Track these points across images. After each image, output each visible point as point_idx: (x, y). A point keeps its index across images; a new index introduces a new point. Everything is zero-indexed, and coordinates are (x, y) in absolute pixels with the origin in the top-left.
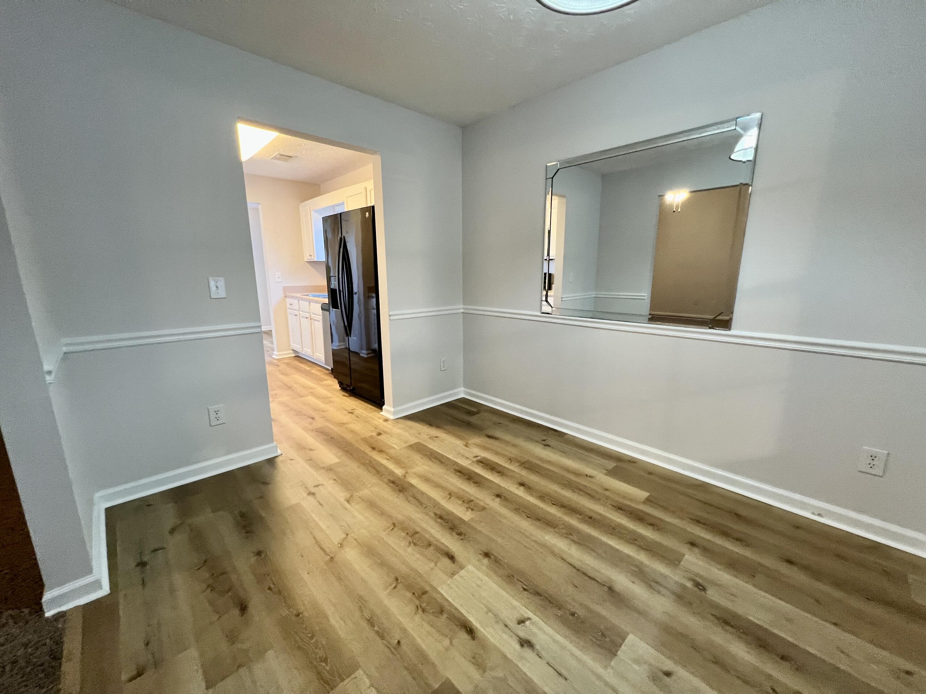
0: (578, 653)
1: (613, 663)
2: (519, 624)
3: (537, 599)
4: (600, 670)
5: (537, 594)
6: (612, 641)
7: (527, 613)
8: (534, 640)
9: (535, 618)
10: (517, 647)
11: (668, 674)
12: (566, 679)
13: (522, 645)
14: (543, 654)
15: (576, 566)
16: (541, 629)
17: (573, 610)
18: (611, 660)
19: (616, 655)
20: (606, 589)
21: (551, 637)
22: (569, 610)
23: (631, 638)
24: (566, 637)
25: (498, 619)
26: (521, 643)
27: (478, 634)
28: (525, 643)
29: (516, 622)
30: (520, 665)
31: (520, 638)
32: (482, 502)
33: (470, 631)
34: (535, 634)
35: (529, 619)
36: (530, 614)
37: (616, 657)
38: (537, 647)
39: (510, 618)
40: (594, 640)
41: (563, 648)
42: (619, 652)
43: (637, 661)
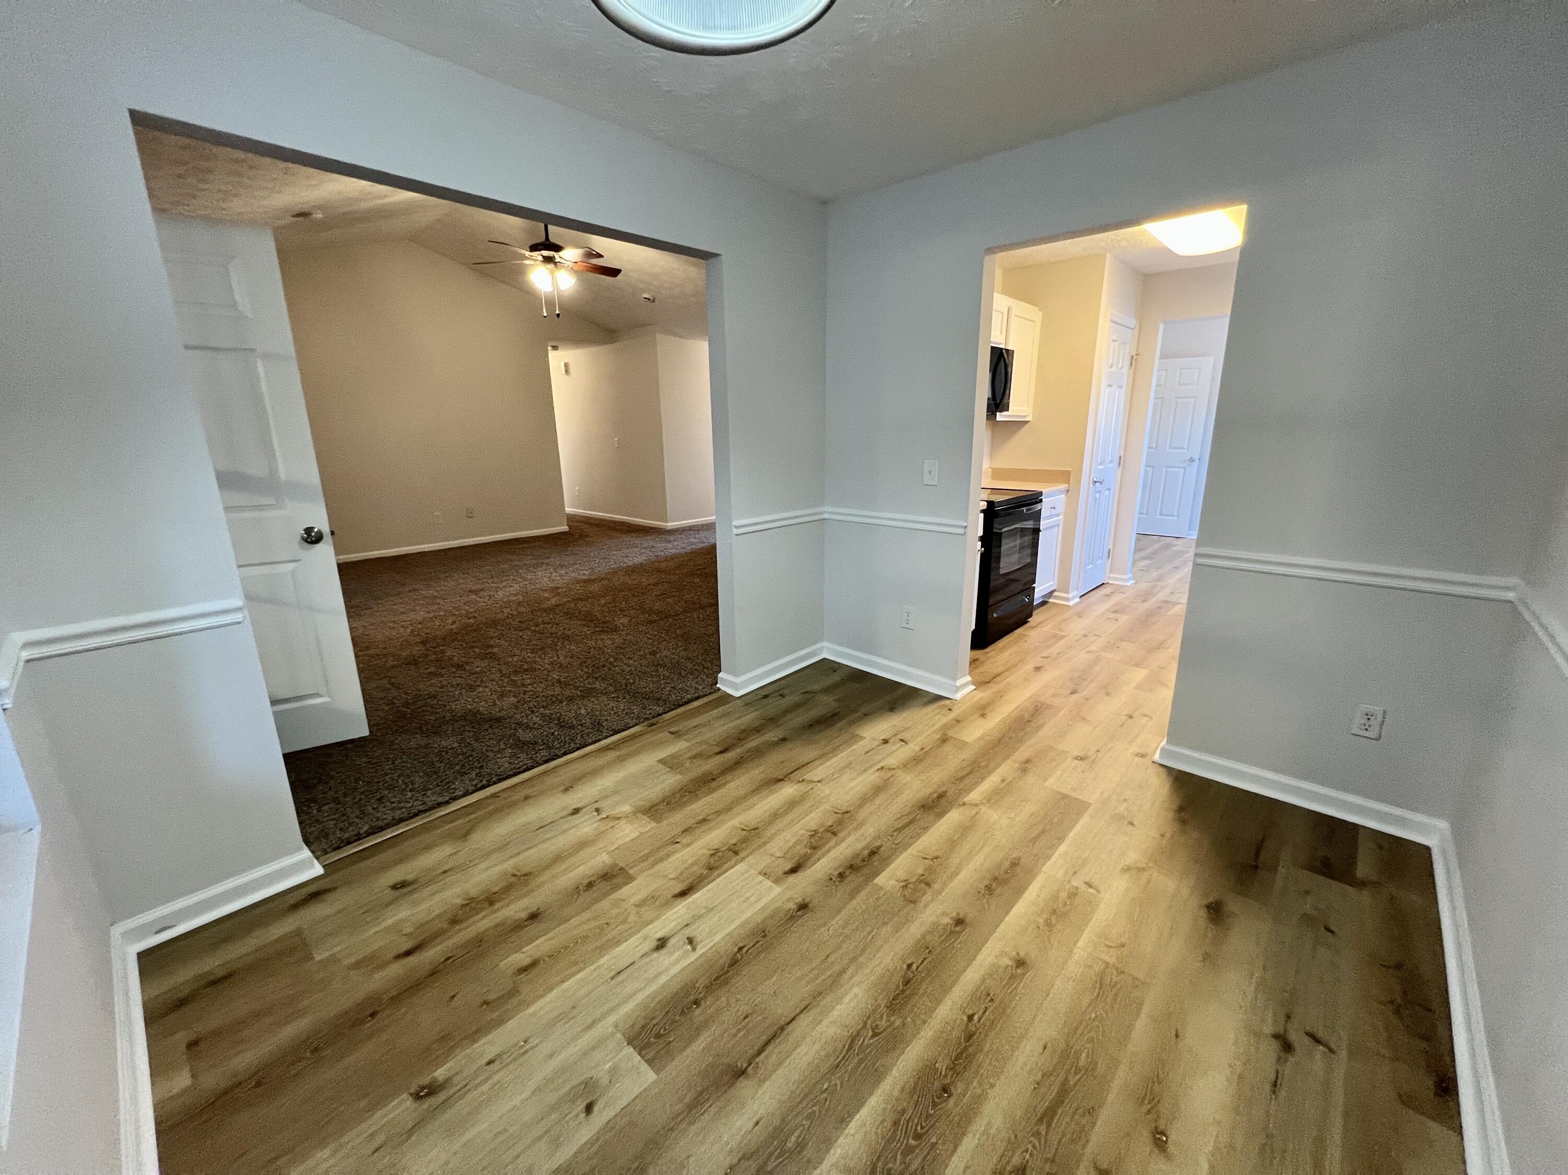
0: (640, 997)
1: (619, 1035)
2: (688, 938)
3: (725, 960)
4: (612, 1019)
5: (734, 963)
6: (648, 1045)
7: (701, 948)
8: (664, 951)
9: (693, 957)
10: (659, 935)
11: (589, 1109)
12: (612, 978)
13: (659, 940)
14: (647, 960)
15: (791, 1027)
16: (677, 961)
17: (703, 1003)
18: (624, 1035)
19: (628, 1044)
20: (742, 1064)
21: (666, 970)
22: (705, 998)
23: (650, 1076)
24: (663, 986)
25: (698, 918)
26: (663, 938)
27: (679, 900)
28: (662, 944)
29: (691, 935)
30: (638, 936)
31: (668, 938)
32: (930, 898)
33: (684, 894)
34: (672, 953)
35: (694, 949)
36: (699, 951)
37: (625, 1044)
38: (655, 955)
39: (699, 930)
40: (655, 1022)
41: (650, 982)
42: (632, 1049)
43: (614, 1070)
